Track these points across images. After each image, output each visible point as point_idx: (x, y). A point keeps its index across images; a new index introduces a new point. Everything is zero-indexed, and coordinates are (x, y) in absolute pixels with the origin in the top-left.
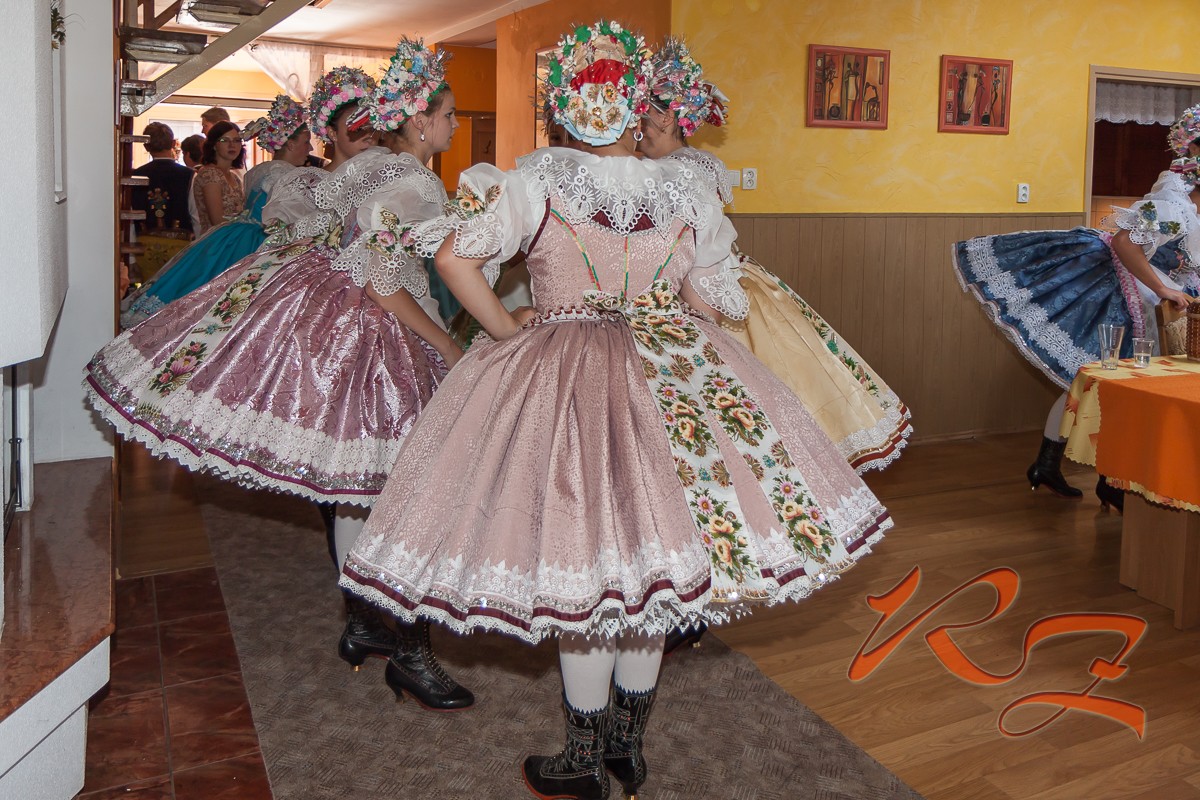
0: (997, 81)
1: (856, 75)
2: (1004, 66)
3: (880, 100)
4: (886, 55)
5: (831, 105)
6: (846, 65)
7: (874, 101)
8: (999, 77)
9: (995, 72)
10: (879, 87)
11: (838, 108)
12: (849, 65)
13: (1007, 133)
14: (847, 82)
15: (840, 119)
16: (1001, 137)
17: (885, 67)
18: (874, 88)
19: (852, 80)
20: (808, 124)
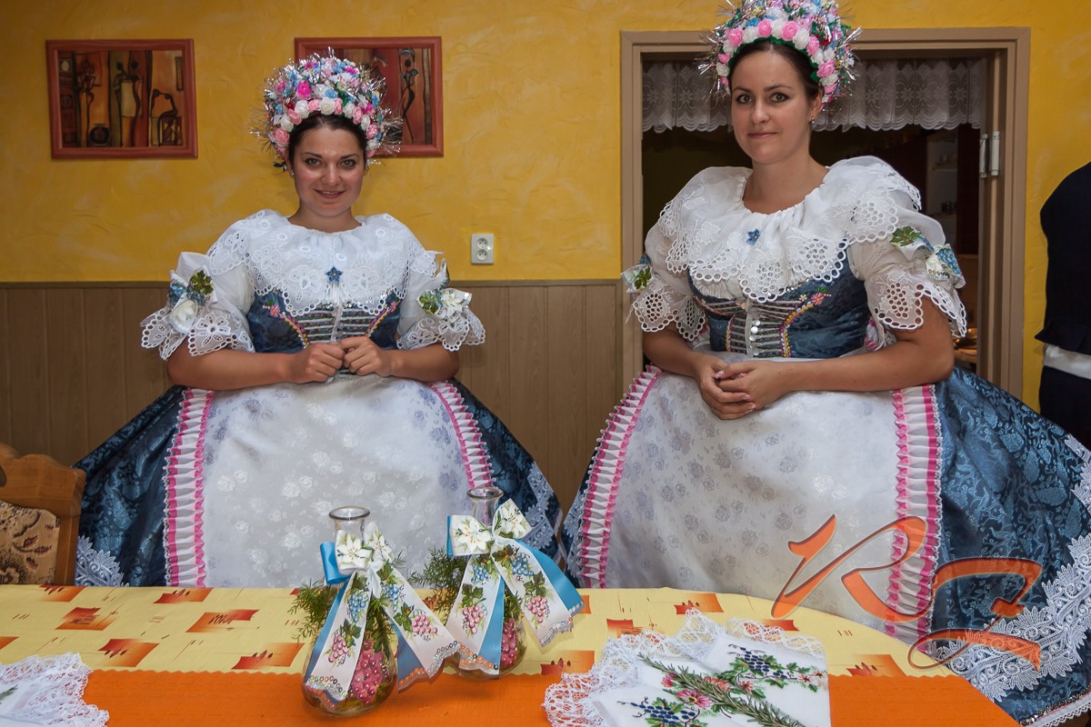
0: (412, 73)
1: (133, 79)
2: (423, 47)
3: (181, 113)
4: (185, 46)
5: (92, 126)
6: (114, 67)
7: (171, 117)
8: (416, 65)
9: (404, 59)
10: (176, 94)
11: (105, 130)
12: (120, 66)
13: (440, 155)
14: (119, 92)
15: (111, 145)
16: (431, 162)
17: (185, 65)
18: (169, 97)
19: (127, 89)
20: (56, 156)
